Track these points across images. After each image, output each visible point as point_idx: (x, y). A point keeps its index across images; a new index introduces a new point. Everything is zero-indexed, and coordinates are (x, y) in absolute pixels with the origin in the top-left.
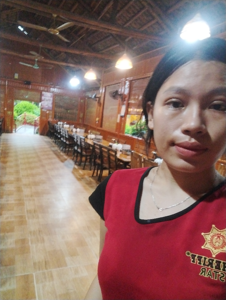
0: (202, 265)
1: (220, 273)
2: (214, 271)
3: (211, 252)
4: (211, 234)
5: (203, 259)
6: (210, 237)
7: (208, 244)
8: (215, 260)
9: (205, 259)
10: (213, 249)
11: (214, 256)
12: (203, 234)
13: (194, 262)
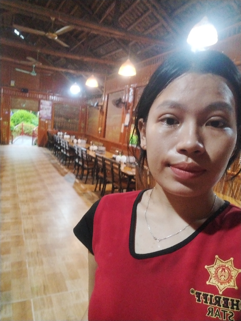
0: (208, 304)
1: (228, 312)
2: (222, 311)
3: (218, 288)
4: (216, 266)
5: (209, 297)
6: (215, 270)
7: (213, 279)
8: (222, 297)
9: (211, 296)
10: (219, 284)
11: (221, 293)
12: (206, 267)
13: (200, 301)
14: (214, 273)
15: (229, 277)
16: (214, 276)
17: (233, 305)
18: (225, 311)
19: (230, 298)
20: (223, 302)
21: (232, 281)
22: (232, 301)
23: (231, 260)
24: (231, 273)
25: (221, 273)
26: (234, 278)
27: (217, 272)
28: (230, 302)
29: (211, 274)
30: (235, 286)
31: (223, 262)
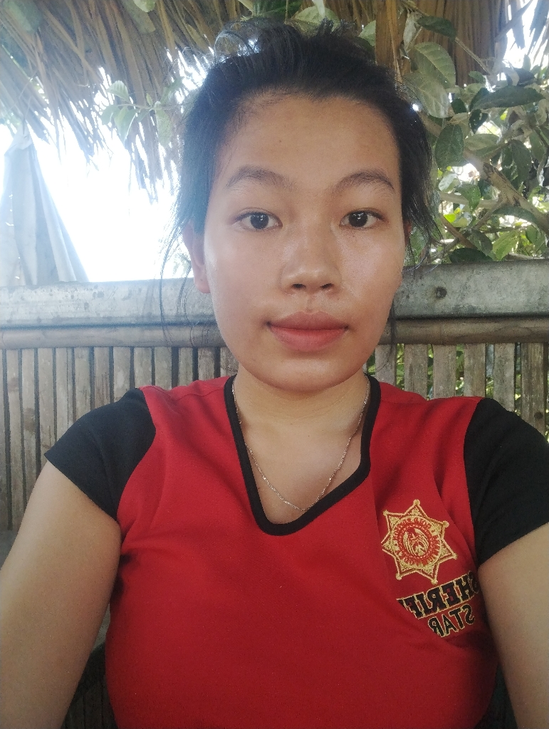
14: (397, 548)
15: (429, 542)
16: (400, 554)
17: (463, 589)
18: (455, 612)
19: (454, 581)
20: (446, 596)
21: (440, 545)
22: (459, 582)
23: (416, 506)
24: (430, 530)
25: (410, 540)
26: (441, 539)
27: (402, 542)
28: (457, 588)
29: (393, 554)
30: (451, 555)
31: (403, 516)
